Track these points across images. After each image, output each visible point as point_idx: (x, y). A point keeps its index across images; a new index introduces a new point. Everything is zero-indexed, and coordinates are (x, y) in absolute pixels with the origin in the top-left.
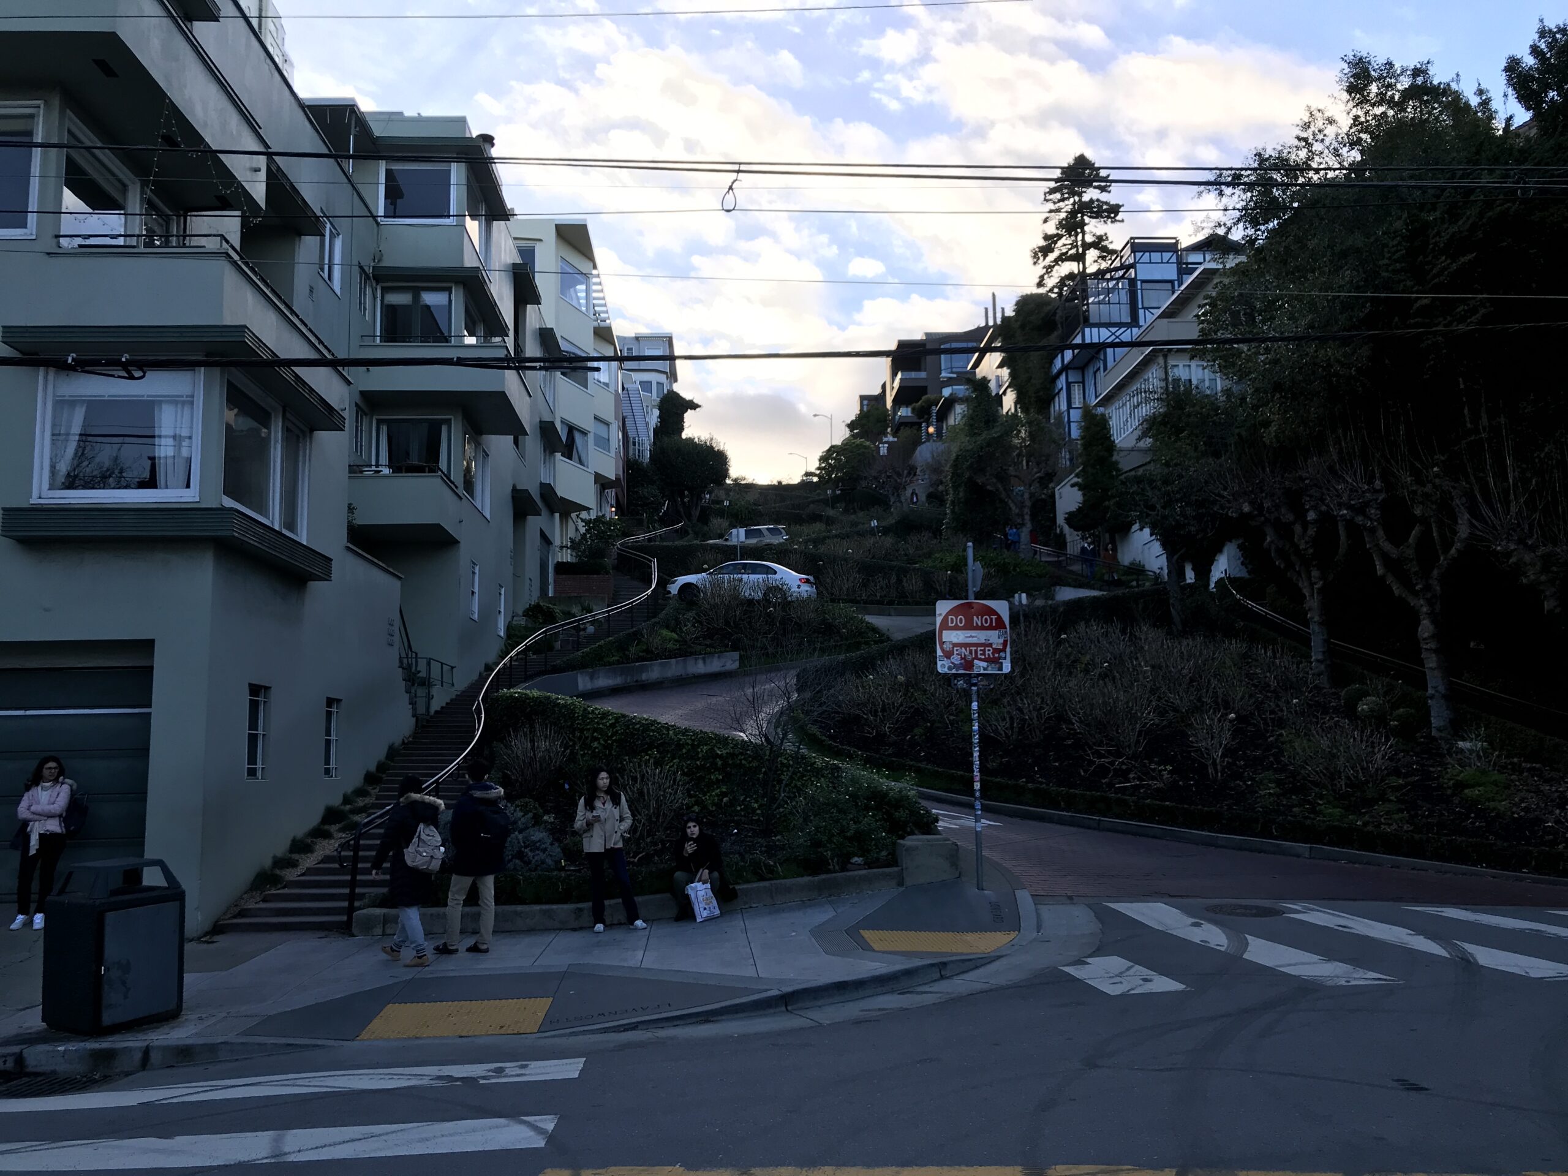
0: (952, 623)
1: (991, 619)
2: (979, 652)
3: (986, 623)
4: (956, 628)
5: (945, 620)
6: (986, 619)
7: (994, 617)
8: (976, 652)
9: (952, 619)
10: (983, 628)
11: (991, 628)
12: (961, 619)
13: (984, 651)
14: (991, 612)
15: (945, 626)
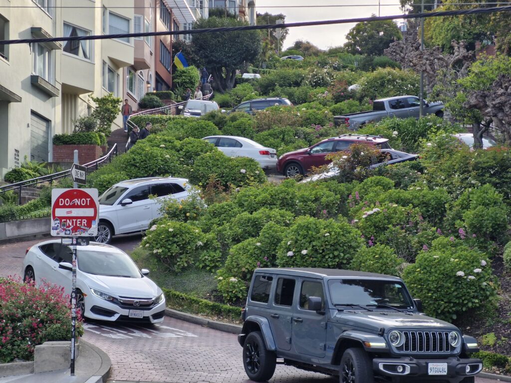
0: (62, 203)
1: (87, 201)
2: (78, 222)
3: (83, 203)
4: (64, 207)
5: (57, 201)
6: (83, 201)
7: (88, 199)
8: (76, 222)
9: (62, 201)
10: (81, 207)
11: (86, 206)
12: (67, 201)
13: (81, 222)
14: (87, 196)
15: (57, 205)
